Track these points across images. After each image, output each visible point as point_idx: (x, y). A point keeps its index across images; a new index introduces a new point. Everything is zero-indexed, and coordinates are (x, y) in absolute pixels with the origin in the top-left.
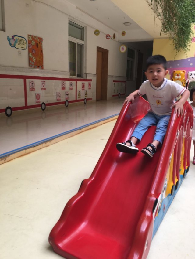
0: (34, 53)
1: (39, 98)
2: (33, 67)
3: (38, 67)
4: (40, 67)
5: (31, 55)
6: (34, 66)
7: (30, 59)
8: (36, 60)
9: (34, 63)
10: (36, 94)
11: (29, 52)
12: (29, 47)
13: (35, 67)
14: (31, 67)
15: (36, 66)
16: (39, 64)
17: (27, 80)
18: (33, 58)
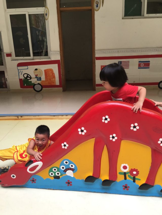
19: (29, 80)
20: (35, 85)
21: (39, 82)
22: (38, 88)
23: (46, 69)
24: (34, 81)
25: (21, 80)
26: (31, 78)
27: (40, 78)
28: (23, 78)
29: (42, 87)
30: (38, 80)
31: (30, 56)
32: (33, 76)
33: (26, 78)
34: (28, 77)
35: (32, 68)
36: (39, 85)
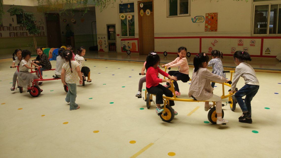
0: (209, 23)
4: (214, 31)
5: (207, 25)
6: (209, 30)
7: (206, 27)
8: (211, 27)
10: (209, 47)
11: (206, 23)
12: (206, 20)
13: (210, 31)
15: (211, 30)
16: (214, 29)
17: (202, 39)
18: (209, 26)
21: (129, 49)
22: (129, 52)
23: (132, 42)
24: (127, 48)
25: (122, 48)
26: (126, 47)
27: (130, 47)
29: (131, 52)
31: (127, 36)
32: (127, 46)
33: (124, 47)
35: (127, 42)
36: (129, 51)
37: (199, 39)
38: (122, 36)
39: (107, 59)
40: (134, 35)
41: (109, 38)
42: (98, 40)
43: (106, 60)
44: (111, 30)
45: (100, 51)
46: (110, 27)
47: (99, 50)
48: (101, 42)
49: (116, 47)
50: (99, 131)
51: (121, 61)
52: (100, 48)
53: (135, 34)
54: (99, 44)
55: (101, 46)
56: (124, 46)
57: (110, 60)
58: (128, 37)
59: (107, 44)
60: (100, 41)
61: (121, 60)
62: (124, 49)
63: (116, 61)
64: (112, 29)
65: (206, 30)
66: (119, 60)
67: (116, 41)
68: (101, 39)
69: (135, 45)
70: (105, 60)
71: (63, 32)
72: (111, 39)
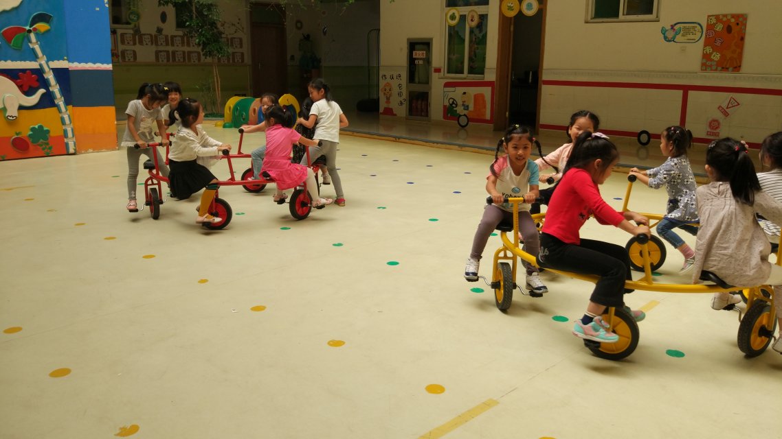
0: (718, 43)
1: (717, 128)
2: (712, 70)
3: (725, 69)
4: (731, 69)
5: (709, 49)
6: (714, 68)
7: (706, 56)
8: (723, 56)
9: (715, 63)
10: (710, 119)
11: (705, 45)
12: (706, 36)
13: (716, 70)
14: (706, 70)
15: (719, 68)
16: (733, 63)
17: (691, 93)
18: (715, 53)
19: (455, 109)
20: (460, 116)
21: (466, 112)
22: (463, 121)
23: (476, 93)
24: (460, 110)
25: (445, 106)
26: (457, 105)
27: (468, 106)
28: (447, 104)
29: (469, 120)
30: (464, 109)
31: (462, 72)
32: (460, 102)
33: (451, 105)
34: (454, 103)
35: (461, 90)
36: (465, 117)
37: (680, 92)
38: (448, 72)
39: (399, 138)
40: (483, 73)
41: (411, 78)
42: (382, 83)
43: (397, 139)
44: (419, 54)
45: (383, 113)
46: (417, 47)
47: (381, 110)
48: (388, 89)
49: (427, 105)
50: (344, 343)
51: (439, 145)
52: (386, 105)
53: (486, 70)
54: (384, 94)
55: (388, 99)
56: (451, 103)
57: (407, 141)
58: (466, 76)
59: (405, 95)
60: (388, 84)
61: (437, 143)
62: (450, 112)
63: (425, 143)
64: (421, 52)
65: (705, 67)
66: (434, 142)
67: (430, 88)
68: (388, 80)
69: (484, 101)
70: (394, 139)
71: (292, 57)
72: (417, 80)
